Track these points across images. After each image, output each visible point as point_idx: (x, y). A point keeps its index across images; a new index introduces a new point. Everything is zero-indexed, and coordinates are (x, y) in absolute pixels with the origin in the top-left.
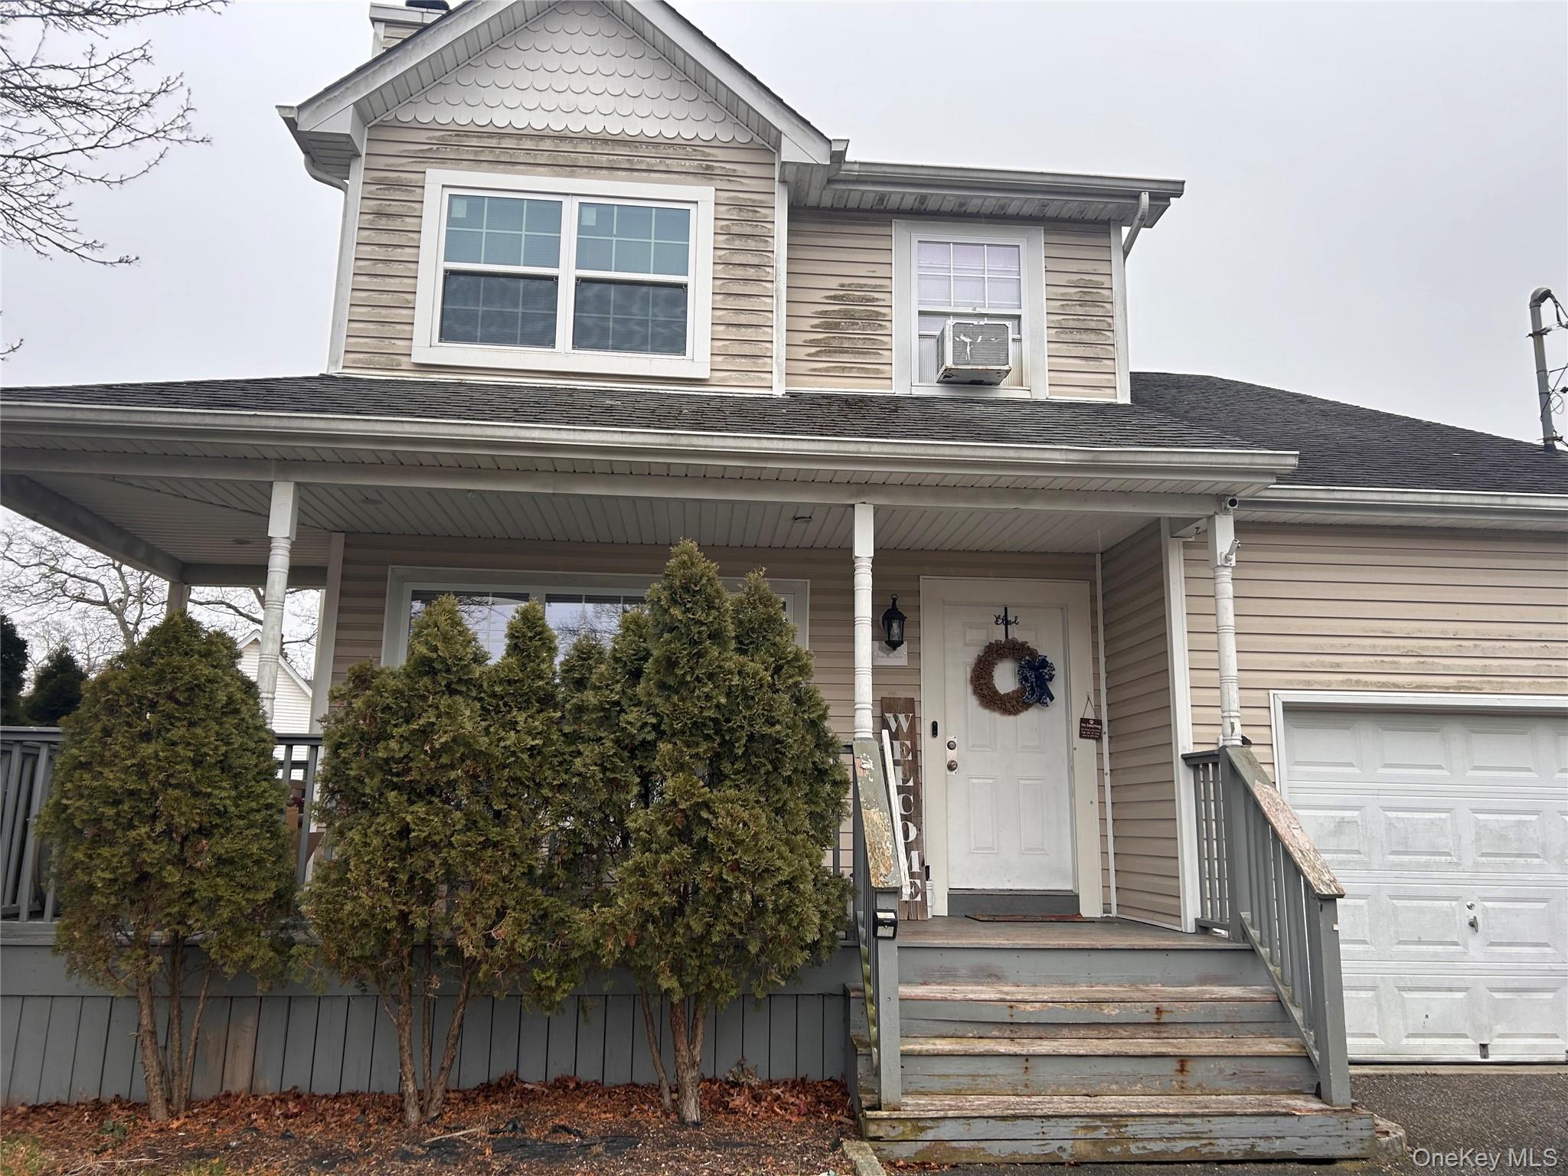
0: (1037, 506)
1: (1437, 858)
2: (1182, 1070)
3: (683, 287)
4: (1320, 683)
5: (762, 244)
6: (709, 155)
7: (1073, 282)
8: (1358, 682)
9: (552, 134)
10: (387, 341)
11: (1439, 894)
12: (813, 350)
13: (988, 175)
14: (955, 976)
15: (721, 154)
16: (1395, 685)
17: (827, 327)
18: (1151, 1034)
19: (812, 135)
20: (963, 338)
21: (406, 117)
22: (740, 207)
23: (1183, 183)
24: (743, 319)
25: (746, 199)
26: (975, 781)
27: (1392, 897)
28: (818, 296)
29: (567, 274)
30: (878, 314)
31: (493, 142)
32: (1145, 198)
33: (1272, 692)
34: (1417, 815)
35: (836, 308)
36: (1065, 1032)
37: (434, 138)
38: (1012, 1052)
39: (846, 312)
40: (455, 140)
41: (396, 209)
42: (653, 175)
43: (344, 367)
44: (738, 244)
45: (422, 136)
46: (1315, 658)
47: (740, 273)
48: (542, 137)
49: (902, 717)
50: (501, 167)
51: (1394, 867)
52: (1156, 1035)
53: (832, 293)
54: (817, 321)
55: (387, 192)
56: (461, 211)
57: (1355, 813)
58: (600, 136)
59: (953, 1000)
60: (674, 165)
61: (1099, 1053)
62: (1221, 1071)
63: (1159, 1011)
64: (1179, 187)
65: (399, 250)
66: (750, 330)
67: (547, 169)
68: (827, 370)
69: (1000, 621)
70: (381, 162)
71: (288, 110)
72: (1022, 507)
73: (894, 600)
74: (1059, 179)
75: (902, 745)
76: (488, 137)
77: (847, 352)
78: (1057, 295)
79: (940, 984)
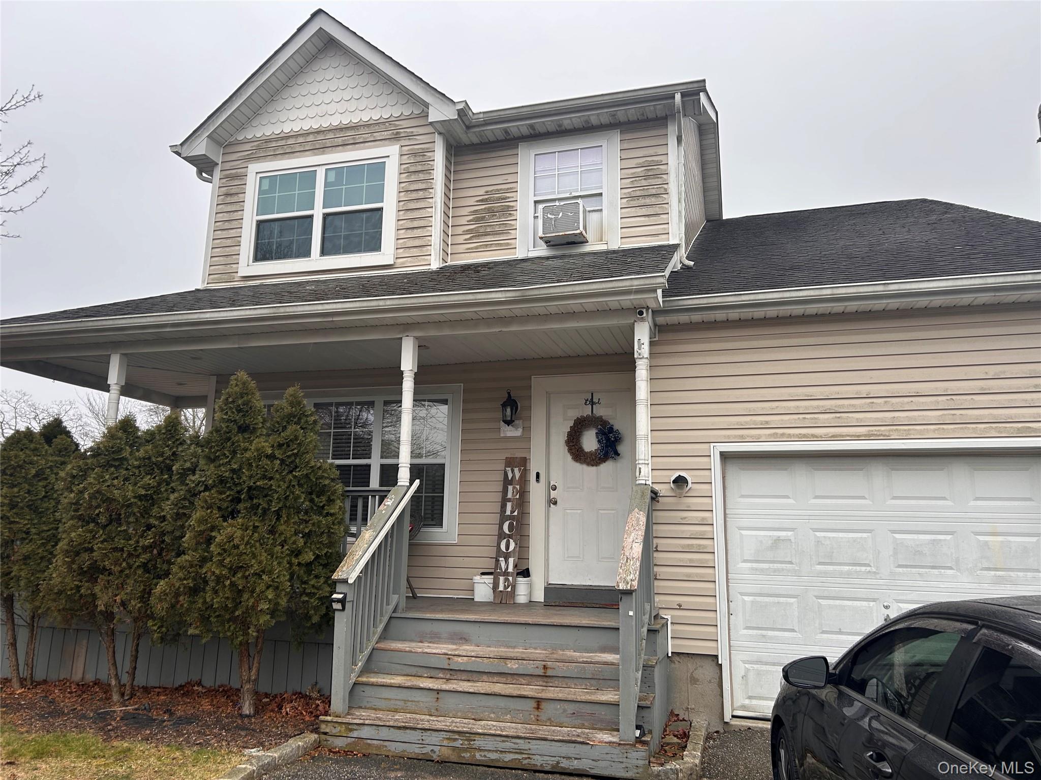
0: (514, 328)
1: (858, 568)
2: (538, 708)
3: (380, 210)
4: (751, 437)
5: (428, 175)
6: (398, 125)
7: (640, 164)
8: (783, 435)
9: (313, 131)
10: (228, 266)
11: (859, 596)
12: (468, 236)
13: (566, 103)
14: (439, 638)
15: (405, 124)
16: (813, 436)
17: (477, 220)
18: (541, 683)
19: (447, 102)
20: (549, 216)
21: (241, 138)
22: (415, 154)
23: (704, 81)
24: (416, 224)
25: (418, 149)
26: (568, 511)
27: (818, 597)
28: (472, 201)
29: (318, 213)
30: (509, 207)
31: (283, 143)
32: (678, 97)
33: (712, 445)
34: (841, 535)
35: (483, 207)
36: (485, 678)
37: (254, 146)
38: (427, 687)
39: (489, 209)
40: (264, 146)
41: (235, 190)
42: (367, 144)
43: (208, 284)
44: (413, 178)
45: (247, 147)
46: (748, 418)
47: (414, 195)
48: (308, 134)
49: (516, 470)
50: (287, 156)
51: (820, 574)
52: (544, 684)
53: (481, 198)
54: (471, 217)
55: (231, 182)
56: (266, 186)
57: (790, 533)
58: (338, 127)
59: (415, 652)
60: (378, 136)
61: (482, 692)
62: (565, 711)
63: (545, 667)
64: (702, 84)
65: (236, 213)
66: (419, 230)
67: (311, 152)
68: (476, 248)
69: (588, 402)
70: (228, 166)
71: (175, 147)
72: (504, 330)
73: (509, 393)
74: (615, 96)
75: (514, 488)
76: (281, 140)
77: (489, 235)
78: (628, 174)
79: (430, 642)
